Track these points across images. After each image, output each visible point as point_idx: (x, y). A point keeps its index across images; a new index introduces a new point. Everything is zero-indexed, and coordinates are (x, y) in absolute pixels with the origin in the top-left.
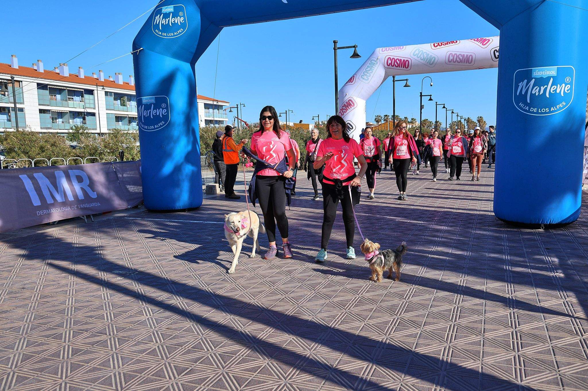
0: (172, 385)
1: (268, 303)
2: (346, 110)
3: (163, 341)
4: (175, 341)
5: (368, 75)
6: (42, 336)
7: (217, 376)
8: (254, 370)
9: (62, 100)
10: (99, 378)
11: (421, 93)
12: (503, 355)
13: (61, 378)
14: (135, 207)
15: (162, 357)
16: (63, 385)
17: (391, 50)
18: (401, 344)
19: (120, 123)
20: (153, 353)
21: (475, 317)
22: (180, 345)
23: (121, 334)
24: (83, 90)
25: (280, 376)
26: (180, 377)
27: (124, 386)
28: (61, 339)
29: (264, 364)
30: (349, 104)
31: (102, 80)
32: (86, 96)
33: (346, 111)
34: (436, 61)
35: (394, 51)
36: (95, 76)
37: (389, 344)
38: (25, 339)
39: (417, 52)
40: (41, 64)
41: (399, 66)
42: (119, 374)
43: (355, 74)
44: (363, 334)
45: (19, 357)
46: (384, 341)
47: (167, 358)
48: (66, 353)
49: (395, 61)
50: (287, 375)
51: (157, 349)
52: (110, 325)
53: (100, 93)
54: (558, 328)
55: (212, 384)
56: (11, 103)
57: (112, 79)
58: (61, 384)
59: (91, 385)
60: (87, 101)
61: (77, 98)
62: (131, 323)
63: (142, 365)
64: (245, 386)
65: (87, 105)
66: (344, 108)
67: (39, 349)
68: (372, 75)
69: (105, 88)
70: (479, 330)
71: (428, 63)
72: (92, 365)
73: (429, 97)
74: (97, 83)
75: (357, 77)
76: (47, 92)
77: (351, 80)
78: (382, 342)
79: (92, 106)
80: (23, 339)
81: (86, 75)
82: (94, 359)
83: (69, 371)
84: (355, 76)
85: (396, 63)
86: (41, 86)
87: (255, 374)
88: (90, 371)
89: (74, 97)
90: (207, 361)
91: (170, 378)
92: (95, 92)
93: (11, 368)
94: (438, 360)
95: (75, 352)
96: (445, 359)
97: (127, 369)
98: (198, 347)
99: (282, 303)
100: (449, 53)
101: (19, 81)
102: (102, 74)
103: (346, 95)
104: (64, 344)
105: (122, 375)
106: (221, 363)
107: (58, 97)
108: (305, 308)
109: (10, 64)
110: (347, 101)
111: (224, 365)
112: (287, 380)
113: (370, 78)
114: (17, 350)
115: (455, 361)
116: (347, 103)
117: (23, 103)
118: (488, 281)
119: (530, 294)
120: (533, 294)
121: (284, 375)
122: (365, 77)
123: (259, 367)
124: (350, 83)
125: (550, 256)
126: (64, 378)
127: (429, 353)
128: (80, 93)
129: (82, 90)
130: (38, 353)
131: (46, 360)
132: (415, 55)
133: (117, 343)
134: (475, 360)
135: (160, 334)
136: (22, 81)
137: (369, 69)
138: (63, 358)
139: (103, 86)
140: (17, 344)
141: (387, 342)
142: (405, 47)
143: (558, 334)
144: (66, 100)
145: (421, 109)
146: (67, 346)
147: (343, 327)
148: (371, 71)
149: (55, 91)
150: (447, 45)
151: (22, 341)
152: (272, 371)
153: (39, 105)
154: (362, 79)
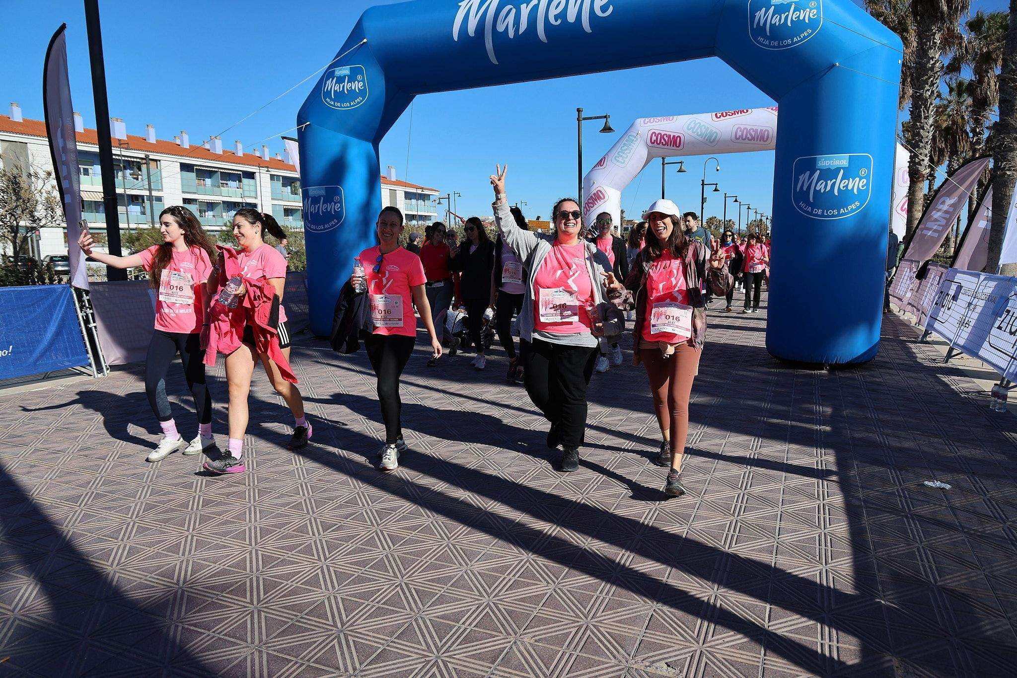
0: (315, 542)
1: (448, 454)
2: (594, 204)
3: (311, 494)
4: (325, 495)
5: (624, 155)
6: (170, 485)
7: (368, 534)
8: (414, 528)
9: (213, 185)
10: (231, 532)
11: (703, 181)
12: (719, 519)
13: (188, 530)
14: (300, 332)
15: (308, 511)
16: (190, 537)
17: (656, 122)
18: (598, 505)
19: (290, 217)
20: (298, 506)
21: (700, 477)
22: (331, 499)
23: (262, 485)
24: (241, 173)
25: (444, 535)
26: (325, 534)
27: (259, 541)
28: (191, 488)
29: (427, 523)
30: (598, 197)
31: (267, 159)
32: (245, 181)
33: (594, 206)
34: (718, 138)
35: (660, 123)
36: (258, 154)
37: (584, 505)
38: (149, 487)
39: (692, 125)
40: (186, 137)
41: (666, 144)
42: (255, 528)
43: (607, 154)
44: (555, 492)
45: (141, 506)
46: (578, 501)
47: (313, 513)
48: (196, 504)
49: (662, 137)
50: (452, 535)
51: (303, 503)
52: (251, 474)
53: (263, 176)
54: (798, 491)
55: (361, 542)
56: (145, 189)
57: (279, 158)
58: (187, 537)
59: (221, 539)
60: (246, 188)
61: (233, 184)
62: (276, 472)
63: (284, 520)
64: (400, 546)
65: (247, 194)
66: (591, 201)
67: (165, 498)
68: (629, 155)
69: (270, 170)
70: (698, 491)
71: (707, 140)
72: (224, 517)
73: (715, 186)
74: (260, 162)
75: (609, 159)
76: (194, 175)
77: (600, 163)
78: (576, 501)
79: (253, 194)
80: (147, 487)
81: (246, 152)
82: (227, 511)
83: (197, 523)
84: (606, 157)
85: (662, 141)
86: (185, 167)
87: (414, 533)
88: (222, 524)
89: (228, 182)
90: (361, 518)
91: (314, 534)
92: (257, 175)
93: (131, 518)
94: (638, 522)
95: (206, 503)
96: (646, 523)
97: (265, 523)
98: (352, 502)
99: (464, 455)
100: (737, 126)
101: (156, 161)
102: (267, 150)
103: (594, 183)
104: (195, 494)
105: (258, 529)
106: (376, 520)
107: (208, 181)
108: (492, 461)
109: (144, 137)
110: (595, 191)
111: (380, 522)
112: (451, 540)
113: (627, 160)
114: (139, 499)
115: (657, 525)
116: (594, 194)
117: (162, 190)
118: (732, 434)
119: (779, 451)
120: (783, 451)
121: (449, 534)
122: (620, 159)
123: (421, 526)
124: (600, 167)
125: (823, 406)
126: (191, 530)
127: (629, 515)
128: (237, 177)
129: (239, 173)
130: (164, 503)
131: (172, 510)
132: (689, 130)
133: (257, 495)
134: (682, 524)
135: (309, 486)
136: (160, 161)
137: (625, 148)
138: (192, 509)
139: (267, 167)
140: (140, 492)
141: (582, 502)
142: (675, 117)
143: (794, 498)
144: (219, 187)
145: (703, 203)
146: (197, 496)
147: (532, 485)
148: (628, 151)
149: (204, 173)
150: (734, 116)
151: (146, 489)
152: (435, 531)
153: (183, 192)
154: (615, 162)
